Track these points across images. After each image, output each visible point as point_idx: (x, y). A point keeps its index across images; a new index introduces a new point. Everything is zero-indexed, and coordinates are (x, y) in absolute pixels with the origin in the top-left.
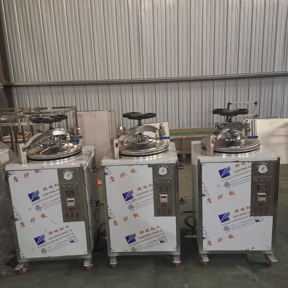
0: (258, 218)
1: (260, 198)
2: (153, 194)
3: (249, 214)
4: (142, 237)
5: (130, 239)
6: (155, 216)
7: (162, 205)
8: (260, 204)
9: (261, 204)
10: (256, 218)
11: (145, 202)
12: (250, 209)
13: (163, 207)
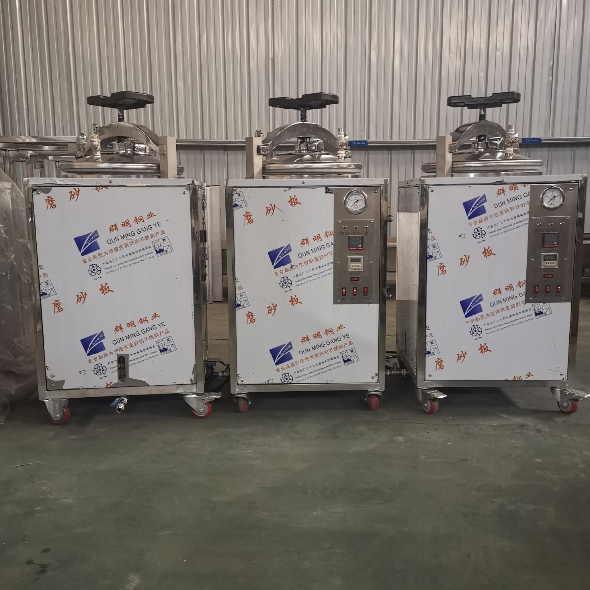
0: (541, 306)
1: (545, 261)
2: (333, 254)
3: (523, 298)
4: (305, 351)
5: (281, 355)
6: (334, 304)
7: (351, 278)
8: (545, 276)
9: (547, 276)
10: (536, 307)
11: (316, 272)
12: (524, 286)
13: (353, 282)
